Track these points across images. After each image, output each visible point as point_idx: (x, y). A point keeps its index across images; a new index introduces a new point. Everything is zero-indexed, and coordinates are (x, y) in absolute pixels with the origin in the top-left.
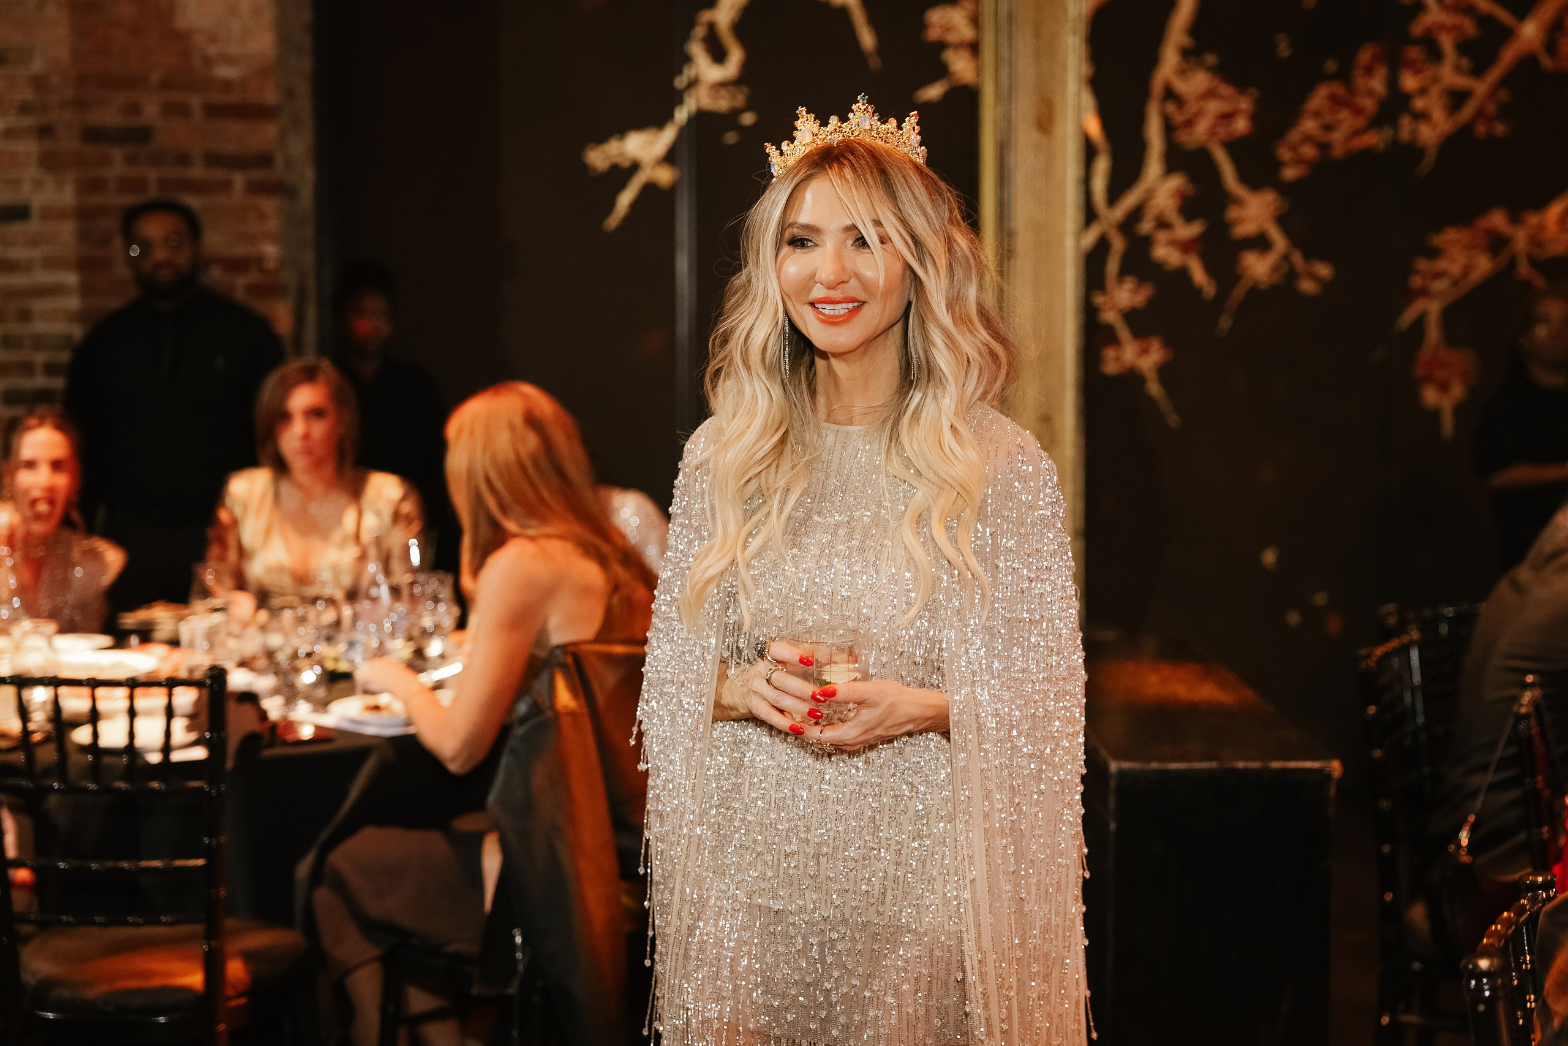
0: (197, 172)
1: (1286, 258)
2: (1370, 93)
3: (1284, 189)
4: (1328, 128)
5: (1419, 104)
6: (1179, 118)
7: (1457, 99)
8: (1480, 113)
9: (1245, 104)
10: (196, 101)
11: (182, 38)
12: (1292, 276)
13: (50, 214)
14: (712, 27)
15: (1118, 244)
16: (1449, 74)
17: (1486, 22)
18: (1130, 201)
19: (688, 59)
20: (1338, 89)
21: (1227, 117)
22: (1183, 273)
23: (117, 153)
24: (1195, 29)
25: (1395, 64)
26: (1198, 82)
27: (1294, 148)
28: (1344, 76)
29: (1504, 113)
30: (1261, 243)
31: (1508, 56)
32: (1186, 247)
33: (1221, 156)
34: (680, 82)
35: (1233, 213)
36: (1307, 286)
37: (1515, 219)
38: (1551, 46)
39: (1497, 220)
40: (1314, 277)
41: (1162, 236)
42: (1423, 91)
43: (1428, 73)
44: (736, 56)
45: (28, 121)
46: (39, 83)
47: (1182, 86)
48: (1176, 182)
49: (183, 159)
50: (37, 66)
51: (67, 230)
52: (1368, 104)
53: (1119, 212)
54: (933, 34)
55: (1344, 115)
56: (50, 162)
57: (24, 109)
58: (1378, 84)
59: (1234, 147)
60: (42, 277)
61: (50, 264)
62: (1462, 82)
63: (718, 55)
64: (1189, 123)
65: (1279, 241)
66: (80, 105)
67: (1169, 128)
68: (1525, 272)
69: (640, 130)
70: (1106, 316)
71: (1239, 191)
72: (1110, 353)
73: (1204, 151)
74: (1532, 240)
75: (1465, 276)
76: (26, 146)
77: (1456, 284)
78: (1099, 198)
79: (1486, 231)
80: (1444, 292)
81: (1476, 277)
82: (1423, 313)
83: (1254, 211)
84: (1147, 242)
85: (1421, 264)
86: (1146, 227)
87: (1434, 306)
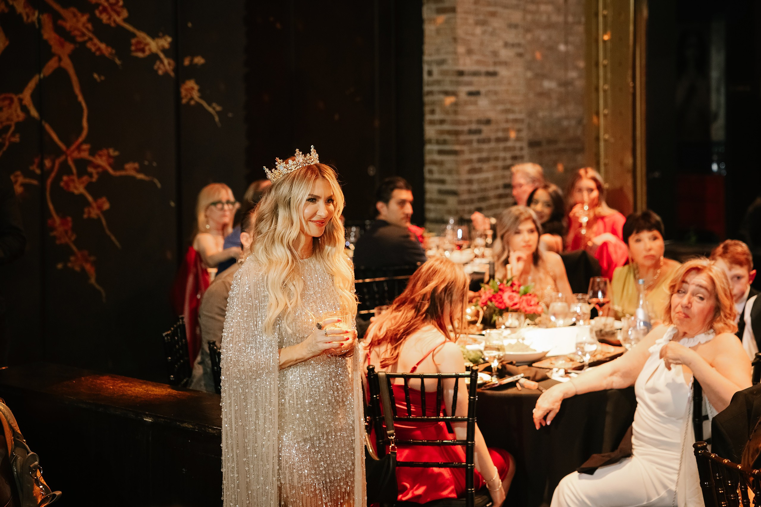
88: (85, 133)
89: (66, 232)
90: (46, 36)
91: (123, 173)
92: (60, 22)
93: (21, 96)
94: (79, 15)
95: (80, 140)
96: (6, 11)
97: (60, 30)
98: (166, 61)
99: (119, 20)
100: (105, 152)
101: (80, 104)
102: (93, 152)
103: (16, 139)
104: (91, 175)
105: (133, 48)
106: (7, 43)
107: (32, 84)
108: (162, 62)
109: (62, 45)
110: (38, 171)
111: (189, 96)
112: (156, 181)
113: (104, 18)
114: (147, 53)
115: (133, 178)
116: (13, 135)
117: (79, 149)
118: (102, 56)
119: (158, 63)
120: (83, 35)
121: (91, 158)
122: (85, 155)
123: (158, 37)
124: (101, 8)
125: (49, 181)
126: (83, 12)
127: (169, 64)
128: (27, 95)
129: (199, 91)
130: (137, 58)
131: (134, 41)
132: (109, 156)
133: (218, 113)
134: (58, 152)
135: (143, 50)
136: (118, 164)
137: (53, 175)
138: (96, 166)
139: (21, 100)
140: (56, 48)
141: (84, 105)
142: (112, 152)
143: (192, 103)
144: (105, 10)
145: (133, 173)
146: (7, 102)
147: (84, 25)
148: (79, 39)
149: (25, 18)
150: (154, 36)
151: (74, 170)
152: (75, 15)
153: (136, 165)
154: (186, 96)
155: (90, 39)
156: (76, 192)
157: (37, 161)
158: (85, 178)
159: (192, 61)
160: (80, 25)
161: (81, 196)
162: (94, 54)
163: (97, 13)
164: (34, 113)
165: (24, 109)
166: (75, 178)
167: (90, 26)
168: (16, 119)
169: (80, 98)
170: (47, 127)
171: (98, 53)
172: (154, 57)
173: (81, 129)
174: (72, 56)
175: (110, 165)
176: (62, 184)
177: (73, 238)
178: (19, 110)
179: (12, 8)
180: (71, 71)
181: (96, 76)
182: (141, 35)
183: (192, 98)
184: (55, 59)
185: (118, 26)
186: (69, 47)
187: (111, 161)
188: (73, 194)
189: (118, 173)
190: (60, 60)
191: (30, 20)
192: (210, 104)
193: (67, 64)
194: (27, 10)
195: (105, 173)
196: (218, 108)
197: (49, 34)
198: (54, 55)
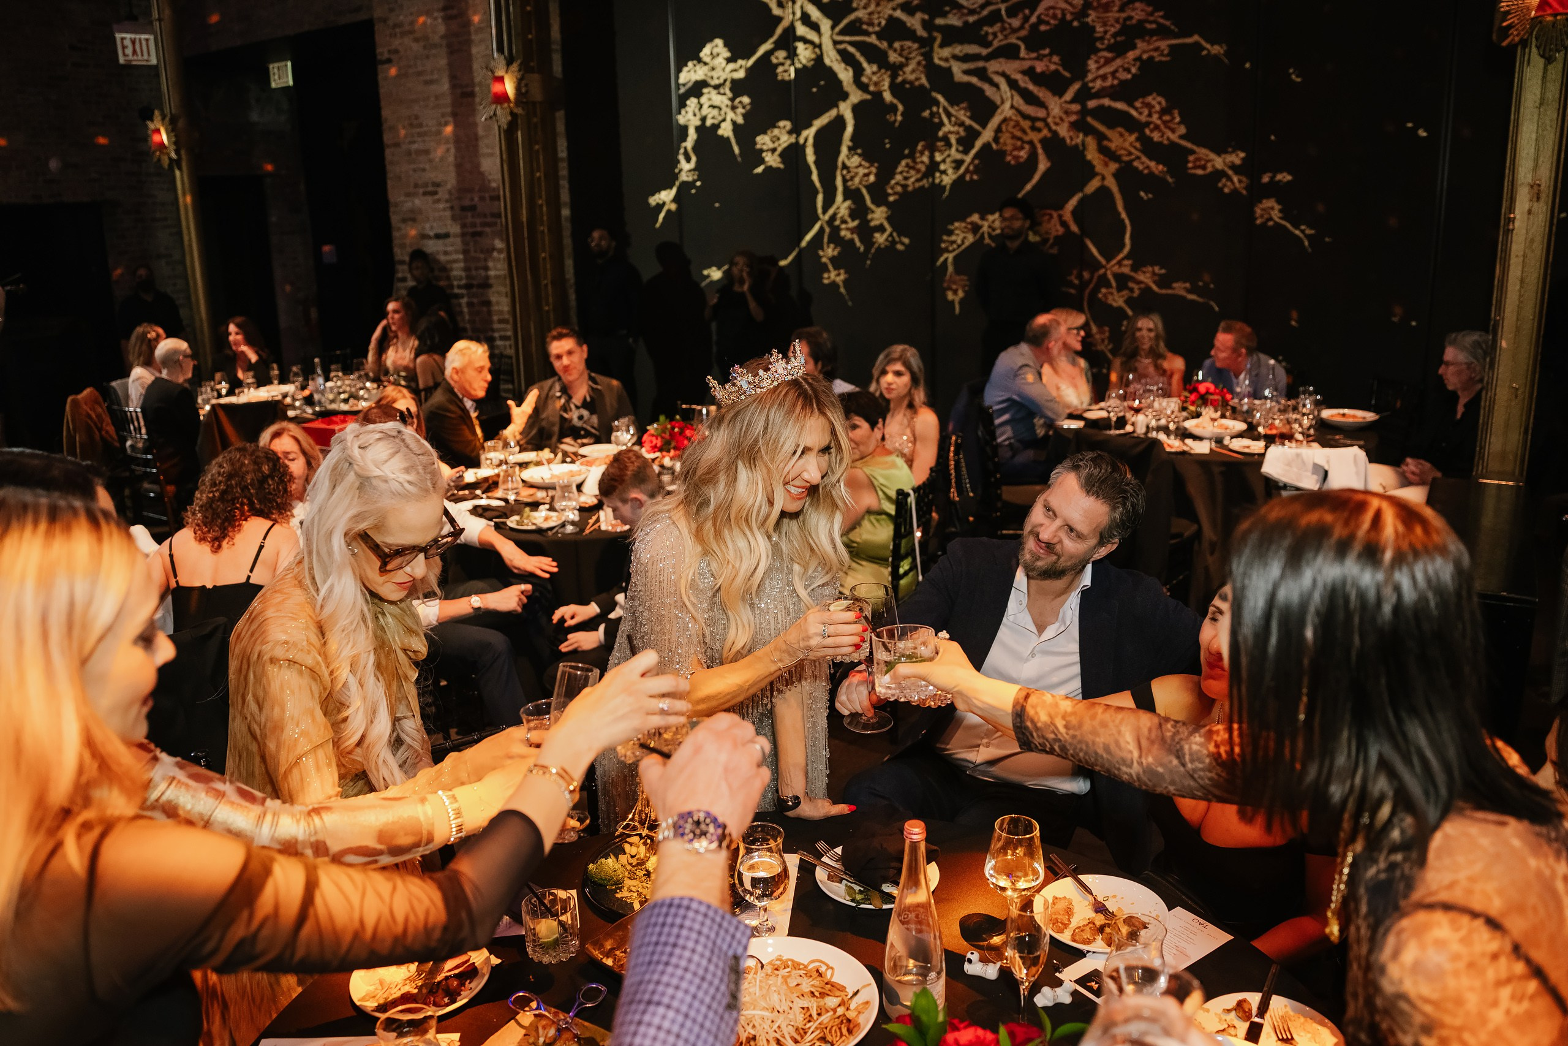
0: (489, 220)
1: (891, 235)
2: (922, 162)
3: (889, 205)
4: (906, 178)
5: (942, 167)
6: (848, 177)
7: (958, 164)
8: (967, 170)
9: (874, 170)
10: (487, 195)
11: (482, 174)
12: (894, 243)
13: (455, 236)
14: (685, 148)
15: (827, 230)
16: (954, 153)
17: (969, 129)
18: (831, 212)
19: (678, 162)
20: (909, 161)
21: (867, 175)
22: (852, 241)
23: (469, 214)
24: (852, 139)
25: (932, 150)
26: (856, 160)
27: (892, 188)
28: (912, 156)
29: (977, 170)
30: (881, 229)
31: (978, 144)
32: (852, 231)
33: (864, 191)
34: (677, 171)
35: (870, 217)
36: (900, 247)
37: (983, 218)
38: (996, 139)
40: (903, 244)
41: (843, 226)
42: (944, 161)
43: (947, 153)
44: (694, 159)
45: (448, 205)
46: (450, 193)
47: (848, 163)
48: (848, 203)
49: (485, 216)
50: (449, 186)
51: (458, 241)
52: (923, 168)
53: (827, 217)
54: (758, 147)
55: (913, 172)
56: (454, 218)
57: (447, 201)
58: (925, 159)
59: (869, 188)
60: (455, 257)
61: (457, 252)
62: (959, 156)
63: (688, 160)
64: (852, 178)
65: (889, 229)
66: (459, 199)
67: (845, 181)
68: (987, 241)
69: (665, 189)
70: (824, 260)
71: (872, 207)
72: (826, 275)
73: (858, 190)
74: (990, 227)
75: (963, 243)
76: (448, 213)
77: (959, 246)
78: (820, 211)
79: (972, 223)
80: (954, 250)
81: (967, 243)
82: (946, 259)
83: (878, 215)
84: (838, 229)
85: (945, 238)
86: (837, 223)
87: (951, 256)
88: (1127, 249)
89: (1103, 340)
90: (1089, 157)
91: (1170, 292)
92: (1105, 143)
93: (1061, 212)
94: (1126, 134)
95: (1121, 256)
96: (1049, 135)
97: (1103, 150)
98: (1235, 179)
99: (1174, 137)
100: (1150, 269)
101: (1123, 221)
102: (1135, 268)
104: (1132, 290)
105: (1190, 165)
106: (1049, 164)
107: (1073, 202)
108: (1230, 179)
109: (1106, 165)
110: (1076, 282)
111: (1266, 216)
112: (1212, 303)
113: (1156, 136)
114: (1209, 169)
115: (1183, 298)
116: (1052, 246)
117: (1120, 263)
118: (1151, 174)
119: (1224, 180)
120: (1130, 154)
121: (1132, 274)
122: (1126, 270)
123: (1226, 152)
124: (1152, 126)
125: (1087, 291)
126: (1131, 132)
127: (1240, 181)
128: (1067, 212)
129: (1280, 211)
130: (1195, 175)
131: (1191, 158)
132: (1154, 274)
133: (1307, 236)
134: (1098, 265)
135: (1204, 168)
136: (1163, 282)
137: (1091, 286)
138: (1139, 282)
139: (1060, 217)
140: (1099, 168)
141: (1127, 222)
142: (1157, 269)
143: (1271, 223)
144: (1157, 127)
145: (1183, 293)
146: (1047, 218)
147: (1131, 144)
148: (1126, 159)
149: (1068, 141)
150: (1219, 152)
151: (1114, 284)
152: (1121, 135)
153: (1188, 285)
154: (1262, 216)
155: (1138, 158)
156: (1115, 304)
157: (1075, 272)
158: (1125, 293)
159: (1272, 178)
160: (1127, 145)
161: (1120, 309)
162: (1141, 172)
163: (1147, 131)
164: (1074, 228)
165: (1064, 224)
166: (1114, 291)
167: (1138, 145)
168: (1054, 233)
169: (1124, 215)
170: (1087, 241)
171: (1146, 171)
172: (1219, 174)
173: (1123, 245)
174: (1116, 175)
175: (1155, 282)
176: (1100, 296)
177: (1110, 347)
178: (1059, 225)
179: (1055, 133)
180: (1115, 189)
181: (1142, 194)
182: (1203, 152)
183: (1271, 219)
184: (1098, 178)
185: (1173, 144)
186: (1114, 166)
187: (1156, 278)
188: (1111, 306)
189: (1164, 291)
190: (1103, 178)
191: (1074, 143)
192: (1297, 227)
193: (1111, 184)
194: (1071, 133)
195: (1148, 289)
196: (1308, 232)
197: (1092, 154)
198: (1097, 174)
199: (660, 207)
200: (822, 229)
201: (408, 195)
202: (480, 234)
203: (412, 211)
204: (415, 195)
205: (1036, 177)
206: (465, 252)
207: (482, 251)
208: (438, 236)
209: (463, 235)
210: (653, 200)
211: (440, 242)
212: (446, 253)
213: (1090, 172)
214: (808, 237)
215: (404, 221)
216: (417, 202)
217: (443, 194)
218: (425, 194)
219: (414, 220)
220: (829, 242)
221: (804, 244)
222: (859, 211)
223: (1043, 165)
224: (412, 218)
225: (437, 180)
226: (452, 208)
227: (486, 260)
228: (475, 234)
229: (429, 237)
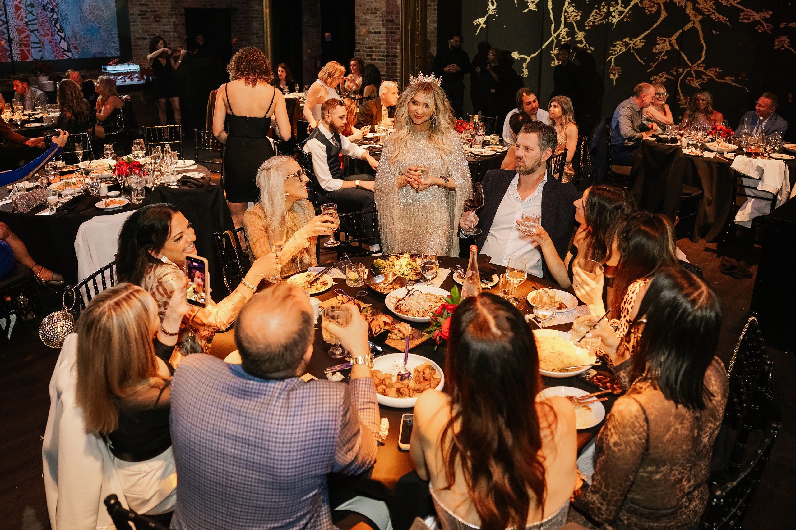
3: (586, 31)
4: (595, 19)
5: (613, 14)
6: (567, 17)
7: (621, 13)
8: (625, 16)
9: (580, 14)
13: (383, 33)
15: (555, 41)
16: (620, 7)
18: (558, 32)
19: (488, 5)
20: (597, 10)
21: (576, 16)
23: (390, 23)
25: (609, 5)
26: (571, 9)
27: (588, 23)
28: (599, 8)
29: (630, 17)
30: (581, 42)
31: (632, 4)
33: (574, 24)
34: (487, 9)
35: (576, 36)
36: (589, 51)
37: (631, 40)
38: (641, 2)
39: (627, 39)
40: (591, 50)
41: (563, 40)
42: (614, 11)
43: (616, 7)
44: (495, 4)
45: (381, 19)
46: (382, 13)
47: (568, 10)
48: (566, 29)
50: (382, 10)
51: (384, 35)
52: (604, 14)
53: (555, 35)
55: (598, 16)
56: (383, 25)
57: (381, 17)
58: (605, 10)
59: (577, 22)
60: (382, 42)
61: (383, 40)
62: (622, 9)
63: (493, 4)
64: (569, 17)
65: (585, 43)
66: (386, 16)
67: (565, 18)
68: (632, 51)
69: (481, 18)
70: (552, 55)
71: (578, 31)
72: (553, 63)
73: (571, 23)
74: (634, 44)
75: (620, 51)
76: (381, 23)
77: (618, 53)
78: (552, 32)
79: (625, 42)
80: (616, 54)
81: (622, 52)
82: (611, 58)
83: (580, 36)
84: (560, 41)
85: (611, 48)
86: (560, 38)
87: (614, 57)
88: (703, 59)
91: (723, 81)
92: (697, 5)
93: (671, 39)
94: (708, 1)
95: (699, 62)
96: (668, 0)
97: (695, 9)
98: (765, 25)
99: (733, 3)
100: (714, 69)
101: (702, 44)
102: (706, 68)
103: (665, 58)
104: (703, 79)
105: (741, 18)
106: (666, 15)
107: (677, 34)
108: (762, 25)
109: (696, 16)
110: (675, 73)
111: (781, 45)
112: (746, 89)
113: (724, 2)
114: (751, 20)
115: (730, 85)
116: (664, 56)
117: (698, 65)
118: (719, 21)
119: (759, 26)
120: (709, 11)
121: (704, 71)
122: (701, 69)
123: (761, 12)
125: (680, 79)
127: (768, 26)
128: (673, 39)
129: (790, 42)
130: (743, 23)
131: (742, 14)
132: (716, 71)
134: (687, 66)
135: (748, 19)
136: (720, 76)
137: (683, 76)
138: (707, 76)
139: (670, 41)
140: (692, 18)
141: (704, 46)
142: (717, 69)
143: (782, 49)
145: (730, 82)
146: (663, 41)
147: (711, 6)
148: (707, 13)
149: (678, 4)
150: (758, 11)
151: (694, 76)
152: (706, 1)
153: (733, 78)
154: (778, 45)
155: (713, 13)
156: (694, 86)
157: (675, 69)
158: (700, 80)
159: (786, 25)
160: (708, 6)
162: (715, 20)
164: (677, 47)
165: (671, 45)
166: (694, 79)
167: (714, 7)
168: (666, 49)
169: (703, 42)
170: (682, 54)
171: (717, 20)
172: (756, 23)
173: (701, 57)
174: (701, 22)
175: (716, 76)
176: (687, 81)
178: (668, 45)
180: (699, 29)
181: (713, 31)
182: (748, 11)
183: (783, 46)
184: (692, 22)
185: (732, 6)
186: (699, 17)
187: (717, 74)
188: (692, 86)
189: (720, 81)
190: (694, 23)
191: (681, 4)
193: (698, 26)
195: (712, 79)
197: (689, 11)
198: (691, 21)
199: (478, 25)
200: (553, 40)
201: (364, 13)
202: (394, 33)
203: (365, 21)
204: (367, 13)
205: (660, 21)
206: (387, 40)
207: (394, 41)
208: (375, 33)
209: (387, 33)
210: (475, 23)
211: (376, 35)
212: (378, 40)
213: (687, 19)
214: (546, 44)
215: (361, 25)
216: (367, 16)
217: (379, 14)
218: (371, 13)
219: (365, 25)
220: (555, 47)
221: (544, 47)
222: (571, 33)
223: (663, 15)
224: (364, 24)
225: (377, 7)
226: (383, 20)
227: (396, 45)
228: (392, 33)
229: (372, 33)
